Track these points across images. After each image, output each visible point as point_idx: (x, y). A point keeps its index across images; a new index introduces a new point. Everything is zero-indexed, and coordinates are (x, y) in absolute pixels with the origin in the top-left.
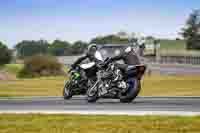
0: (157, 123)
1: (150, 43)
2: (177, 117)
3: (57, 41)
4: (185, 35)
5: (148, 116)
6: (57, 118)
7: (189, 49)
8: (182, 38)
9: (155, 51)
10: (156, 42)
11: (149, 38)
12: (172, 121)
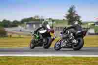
0: (54, 60)
1: (50, 21)
2: (63, 57)
3: (4, 20)
4: (67, 17)
5: (49, 57)
6: (4, 58)
7: (69, 24)
8: (66, 19)
9: (53, 25)
10: (53, 21)
11: (50, 19)
12: (61, 59)
